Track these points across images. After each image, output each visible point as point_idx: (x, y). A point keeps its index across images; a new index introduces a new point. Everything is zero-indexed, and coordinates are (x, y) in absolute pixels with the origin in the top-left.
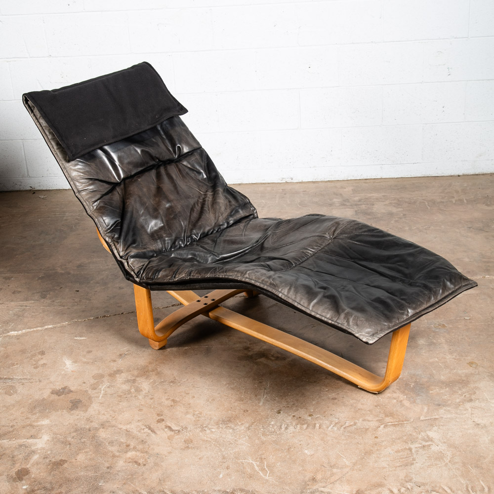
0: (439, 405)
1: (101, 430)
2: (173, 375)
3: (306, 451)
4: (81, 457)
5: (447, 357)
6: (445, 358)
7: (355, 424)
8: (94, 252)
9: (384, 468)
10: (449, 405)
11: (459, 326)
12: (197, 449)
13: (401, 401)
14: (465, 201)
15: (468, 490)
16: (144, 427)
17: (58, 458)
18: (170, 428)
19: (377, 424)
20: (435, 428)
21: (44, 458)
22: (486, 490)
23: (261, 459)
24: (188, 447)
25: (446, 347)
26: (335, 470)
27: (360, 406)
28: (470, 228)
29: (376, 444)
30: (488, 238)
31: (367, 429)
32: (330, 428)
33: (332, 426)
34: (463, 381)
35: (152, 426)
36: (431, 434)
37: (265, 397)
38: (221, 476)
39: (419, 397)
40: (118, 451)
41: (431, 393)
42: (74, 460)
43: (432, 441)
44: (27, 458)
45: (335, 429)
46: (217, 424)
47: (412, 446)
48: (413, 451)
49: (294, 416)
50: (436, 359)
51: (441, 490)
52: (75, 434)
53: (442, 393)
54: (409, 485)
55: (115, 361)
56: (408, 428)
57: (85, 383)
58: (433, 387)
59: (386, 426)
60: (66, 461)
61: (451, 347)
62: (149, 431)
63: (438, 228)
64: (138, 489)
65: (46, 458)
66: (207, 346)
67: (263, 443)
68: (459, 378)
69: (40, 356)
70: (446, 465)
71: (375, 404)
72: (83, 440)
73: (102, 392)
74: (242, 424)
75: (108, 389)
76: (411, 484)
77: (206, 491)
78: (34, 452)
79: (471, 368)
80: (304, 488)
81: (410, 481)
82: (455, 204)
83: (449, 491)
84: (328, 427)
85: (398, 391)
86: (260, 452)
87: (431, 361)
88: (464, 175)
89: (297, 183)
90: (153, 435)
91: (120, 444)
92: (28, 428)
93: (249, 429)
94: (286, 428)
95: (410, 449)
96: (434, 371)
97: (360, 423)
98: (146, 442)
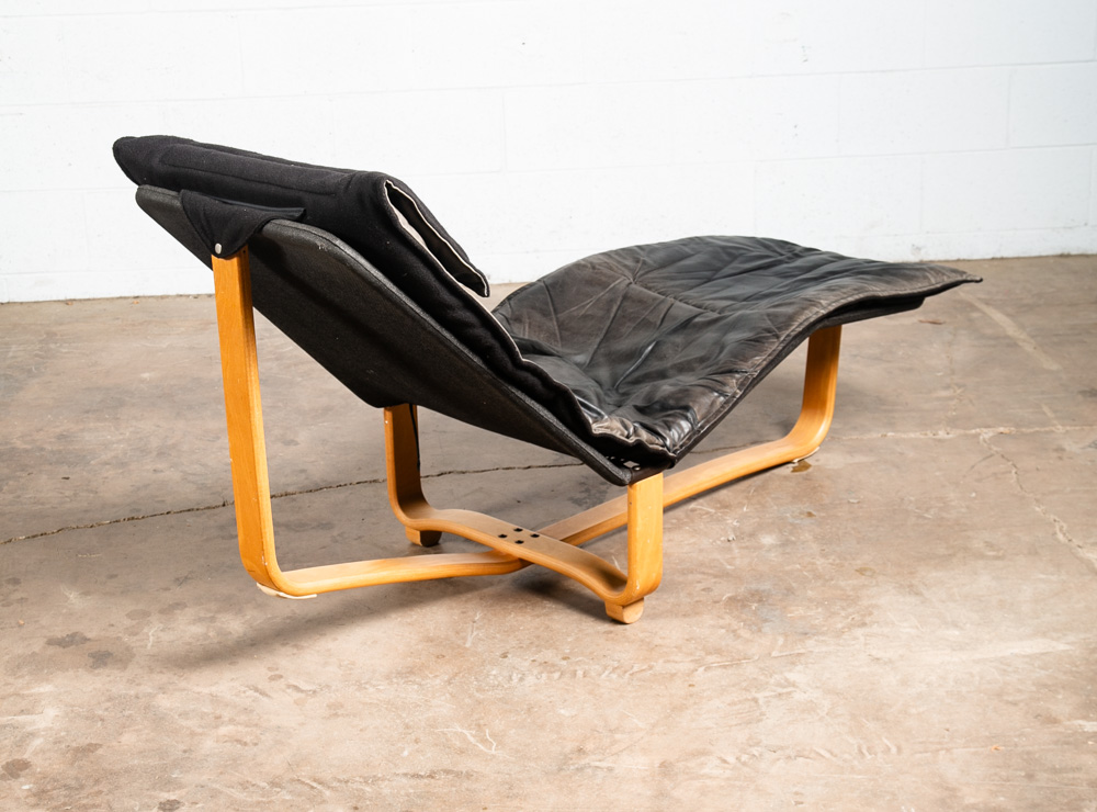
0: (806, 634)
1: (161, 696)
3: (562, 712)
4: (128, 739)
5: (818, 562)
6: (813, 564)
7: (651, 668)
8: (87, 412)
9: (708, 728)
10: (823, 634)
11: (840, 514)
12: (354, 716)
13: (734, 631)
15: (861, 752)
16: (243, 689)
17: (83, 741)
18: (297, 688)
19: (692, 666)
20: (800, 668)
21: (55, 743)
22: (894, 750)
23: (479, 726)
24: (336, 715)
25: (815, 547)
26: (618, 736)
27: (657, 641)
29: (691, 696)
31: (673, 675)
32: (603, 676)
33: (607, 672)
34: (849, 596)
35: (260, 687)
36: (792, 676)
37: (475, 633)
38: (406, 753)
39: (767, 624)
40: (200, 726)
41: (790, 617)
42: (114, 743)
43: (794, 686)
44: (20, 744)
45: (614, 676)
46: (388, 677)
47: (760, 696)
48: (761, 702)
49: (534, 661)
50: (798, 566)
51: (812, 755)
52: (109, 704)
53: (811, 616)
54: (755, 751)
55: (167, 589)
56: (750, 670)
57: (113, 625)
58: (793, 608)
59: (708, 669)
60: (101, 746)
61: (824, 547)
62: (257, 694)
64: (250, 779)
65: (60, 742)
67: (479, 702)
68: (842, 593)
69: (11, 587)
70: (821, 719)
71: (686, 637)
72: (127, 713)
73: (151, 639)
74: (436, 676)
75: (161, 634)
76: (759, 749)
77: (380, 775)
78: (32, 735)
79: (863, 577)
80: (564, 764)
81: (758, 744)
83: (827, 755)
84: (600, 675)
85: (728, 617)
86: (476, 716)
87: (787, 568)
89: (500, 285)
90: (265, 699)
91: (203, 716)
92: (12, 699)
93: (450, 684)
94: (521, 679)
95: (755, 700)
96: (794, 585)
97: (659, 666)
98: (251, 711)
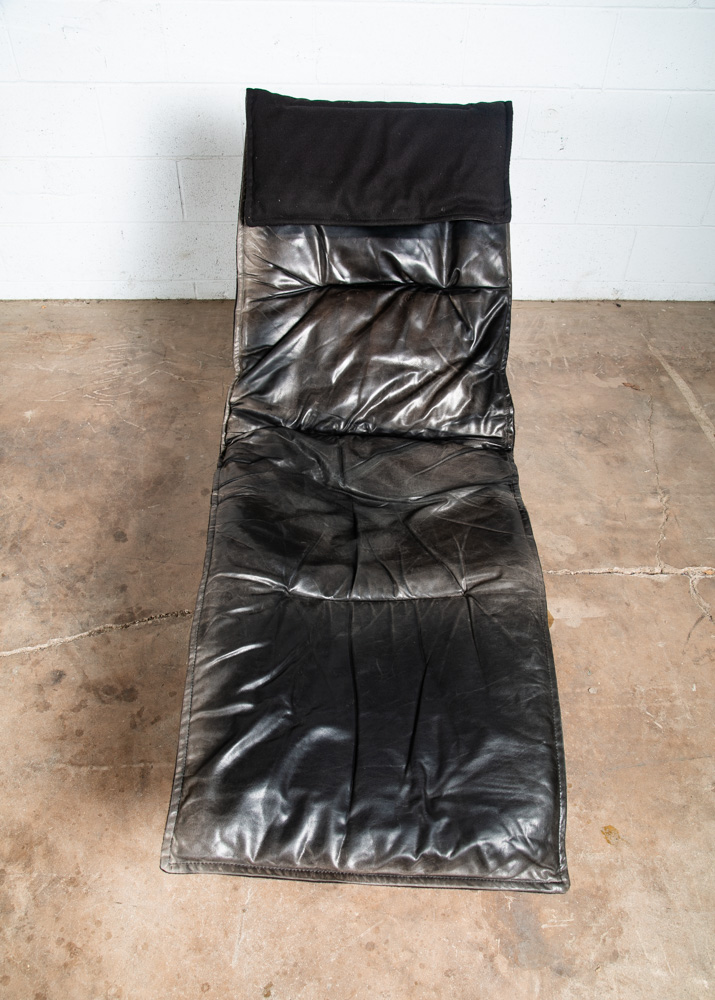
0: (561, 973)
2: (75, 857)
10: (577, 974)
11: (581, 715)
13: (492, 958)
14: (566, 364)
28: (579, 433)
30: (608, 464)
34: (598, 889)
39: (523, 945)
41: (545, 930)
53: (564, 929)
63: (529, 431)
66: (142, 765)
68: (591, 880)
79: (609, 846)
82: (552, 369)
85: (485, 924)
88: (559, 301)
